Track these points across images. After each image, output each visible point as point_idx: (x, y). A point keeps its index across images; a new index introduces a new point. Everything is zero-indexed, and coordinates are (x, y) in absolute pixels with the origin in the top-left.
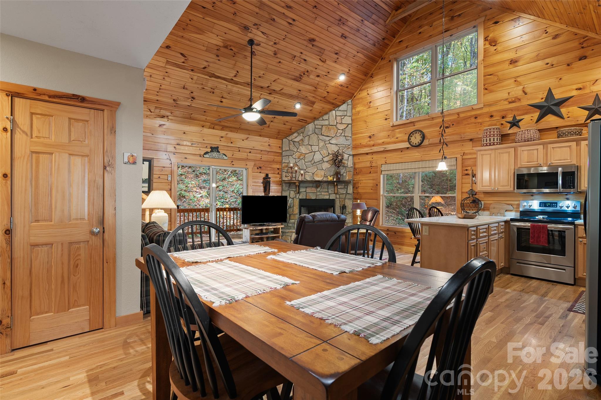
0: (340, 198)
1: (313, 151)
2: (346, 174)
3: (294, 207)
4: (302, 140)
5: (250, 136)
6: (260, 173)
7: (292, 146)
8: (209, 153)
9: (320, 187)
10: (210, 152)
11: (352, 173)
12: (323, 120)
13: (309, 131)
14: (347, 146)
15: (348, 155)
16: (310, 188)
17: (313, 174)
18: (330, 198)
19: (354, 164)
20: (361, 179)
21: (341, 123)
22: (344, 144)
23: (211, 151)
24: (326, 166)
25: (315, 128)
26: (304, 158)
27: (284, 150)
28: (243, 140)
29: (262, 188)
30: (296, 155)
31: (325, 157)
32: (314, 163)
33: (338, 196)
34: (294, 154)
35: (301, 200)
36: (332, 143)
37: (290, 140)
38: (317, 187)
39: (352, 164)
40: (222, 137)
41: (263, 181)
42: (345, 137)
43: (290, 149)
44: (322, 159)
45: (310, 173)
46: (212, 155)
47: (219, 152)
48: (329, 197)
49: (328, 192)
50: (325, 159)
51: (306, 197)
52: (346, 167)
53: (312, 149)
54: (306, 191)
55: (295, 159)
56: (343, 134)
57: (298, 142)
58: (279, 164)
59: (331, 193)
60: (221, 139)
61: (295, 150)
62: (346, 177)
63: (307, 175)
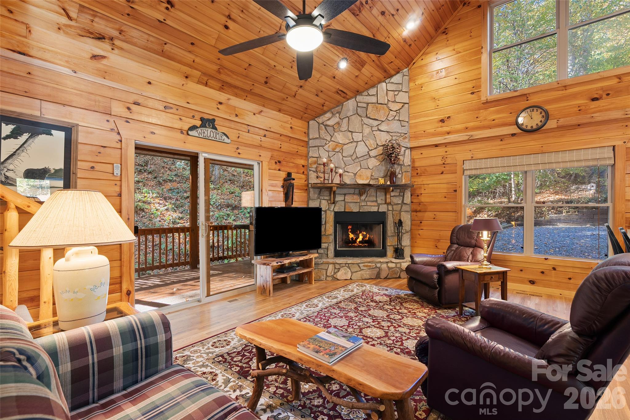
0: (393, 210)
1: (355, 140)
2: (402, 176)
3: (327, 225)
4: (338, 123)
5: (265, 109)
6: (279, 170)
7: (323, 131)
8: (197, 127)
9: (366, 194)
10: (200, 127)
11: (409, 174)
12: (369, 95)
13: (349, 110)
14: (402, 135)
15: (405, 149)
16: (350, 196)
17: (355, 174)
18: (380, 211)
19: (413, 161)
20: (424, 182)
21: (394, 102)
22: (398, 133)
23: (202, 126)
24: (373, 163)
25: (357, 106)
26: (341, 151)
27: (311, 137)
28: (254, 114)
29: (282, 196)
30: (329, 146)
31: (372, 150)
32: (356, 159)
33: (390, 208)
34: (326, 144)
35: (336, 213)
36: (382, 130)
37: (321, 122)
38: (361, 194)
39: (409, 161)
40: (220, 103)
41: (283, 184)
42: (399, 122)
43: (321, 136)
44: (368, 152)
45: (350, 174)
46: (204, 133)
47: (216, 129)
48: (378, 209)
49: (376, 201)
50: (373, 153)
51: (345, 209)
52: (401, 165)
53: (354, 137)
54: (344, 200)
55: (328, 151)
56: (397, 118)
57: (333, 126)
58: (304, 158)
59: (380, 203)
60: (219, 106)
61: (328, 138)
62: (402, 180)
63: (347, 176)
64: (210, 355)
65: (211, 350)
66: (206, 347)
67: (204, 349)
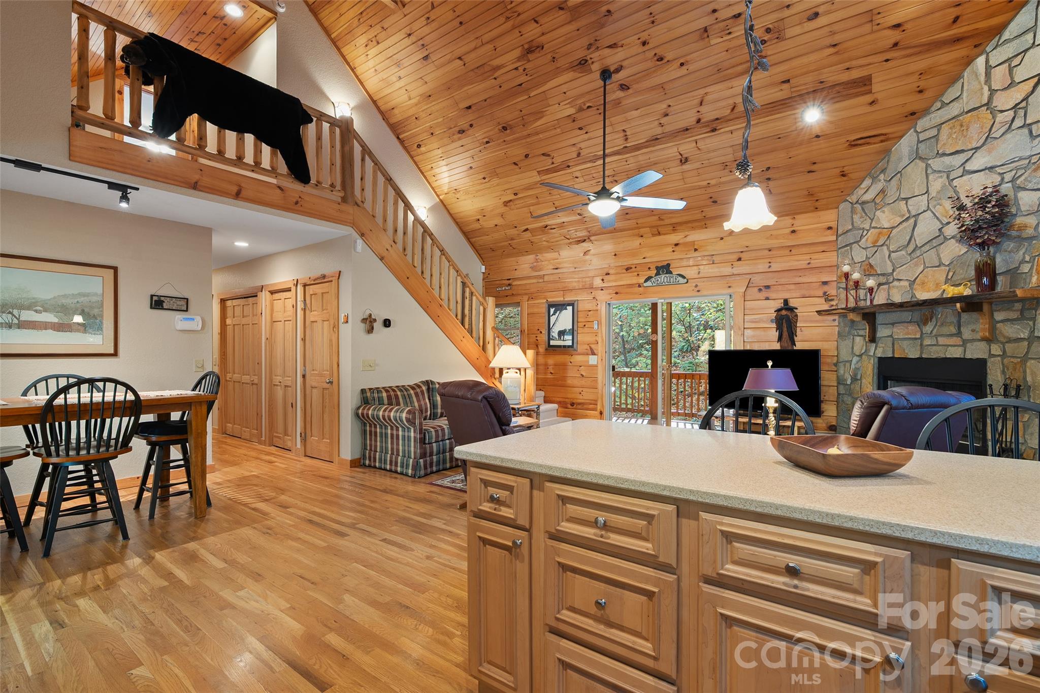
0: (1003, 356)
1: (914, 212)
3: (864, 381)
4: (882, 191)
6: (767, 299)
7: (859, 215)
8: (652, 277)
9: (934, 319)
10: (655, 276)
12: (944, 105)
13: (900, 159)
14: (1035, 159)
16: (901, 326)
17: (912, 283)
18: (968, 356)
21: (1012, 85)
22: (1021, 159)
23: (656, 275)
24: (954, 250)
25: (919, 142)
26: (887, 242)
27: (840, 232)
28: (722, 239)
29: (775, 334)
30: (867, 239)
31: (948, 223)
32: (914, 250)
33: (996, 349)
34: (863, 236)
35: (880, 362)
37: (855, 201)
38: (925, 321)
40: (676, 245)
41: (775, 317)
42: (1024, 130)
43: (855, 224)
44: (940, 230)
45: (902, 283)
46: (658, 280)
47: (671, 273)
48: (964, 352)
49: (959, 334)
50: (950, 231)
51: (893, 353)
52: (1032, 238)
53: (910, 208)
54: (892, 336)
55: (867, 248)
57: (874, 200)
58: (829, 269)
59: (970, 337)
60: (675, 249)
61: (867, 225)
62: (1030, 280)
63: (897, 287)
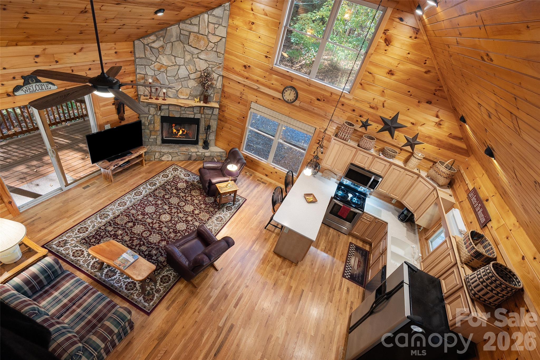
0: (205, 118)
1: (178, 64)
2: (214, 96)
3: (155, 124)
4: (162, 47)
5: (84, 46)
7: (149, 52)
8: (21, 87)
11: (219, 95)
12: (191, 24)
13: (172, 36)
14: (218, 64)
15: (218, 76)
16: (173, 106)
17: (177, 91)
18: (195, 117)
19: (223, 86)
20: (228, 104)
21: (214, 34)
22: (214, 62)
23: (25, 84)
24: (192, 83)
25: (181, 33)
26: (165, 71)
27: (137, 56)
28: (75, 54)
30: (154, 66)
31: (191, 74)
32: (178, 79)
33: (203, 116)
34: (152, 64)
35: (162, 117)
36: (201, 58)
37: (146, 43)
39: (220, 85)
40: (37, 56)
41: (114, 101)
42: (216, 53)
43: (147, 56)
44: (188, 75)
45: (173, 90)
46: (30, 89)
47: (40, 82)
48: (194, 116)
49: (193, 111)
50: (192, 76)
51: (169, 114)
52: (214, 88)
53: (177, 61)
54: (168, 109)
55: (154, 70)
56: (214, 49)
57: (158, 49)
58: (132, 75)
59: (196, 112)
60: (37, 60)
61: (154, 59)
62: (213, 99)
63: (171, 91)
64: (78, 239)
65: (78, 235)
66: (75, 233)
67: (74, 235)
